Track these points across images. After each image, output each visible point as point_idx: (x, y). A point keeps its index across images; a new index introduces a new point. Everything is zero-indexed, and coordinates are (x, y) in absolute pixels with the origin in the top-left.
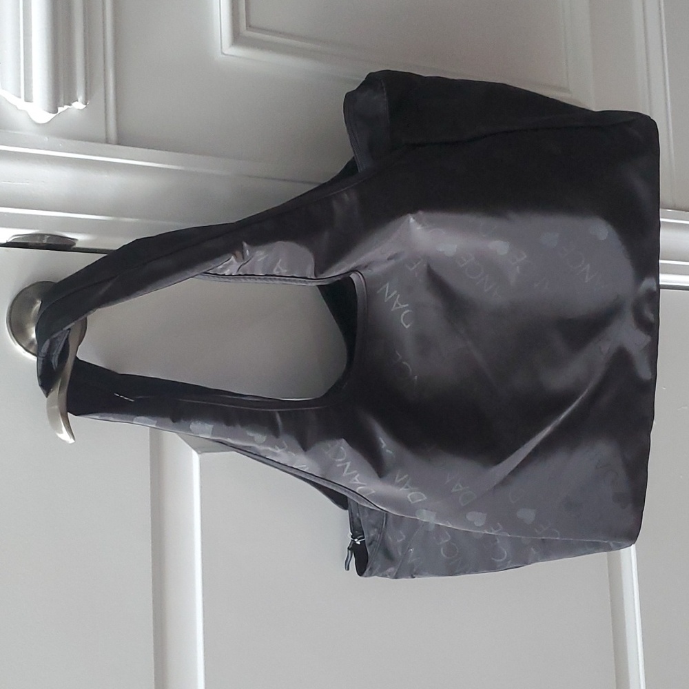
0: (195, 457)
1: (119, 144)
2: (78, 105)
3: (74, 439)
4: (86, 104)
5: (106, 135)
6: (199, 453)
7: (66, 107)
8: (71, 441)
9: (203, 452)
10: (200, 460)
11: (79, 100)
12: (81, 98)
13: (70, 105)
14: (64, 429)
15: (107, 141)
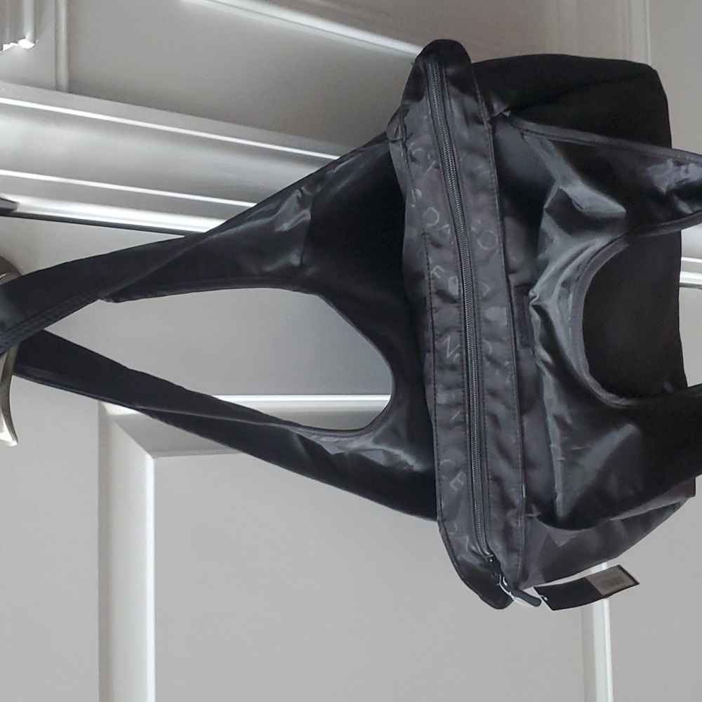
0: (149, 462)
1: (70, 92)
2: (26, 44)
3: (17, 441)
4: (34, 42)
5: (57, 81)
6: (153, 458)
7: (12, 44)
8: (14, 443)
9: (158, 456)
10: (155, 466)
11: (27, 37)
12: (29, 35)
13: (16, 43)
14: (5, 428)
15: (57, 88)
